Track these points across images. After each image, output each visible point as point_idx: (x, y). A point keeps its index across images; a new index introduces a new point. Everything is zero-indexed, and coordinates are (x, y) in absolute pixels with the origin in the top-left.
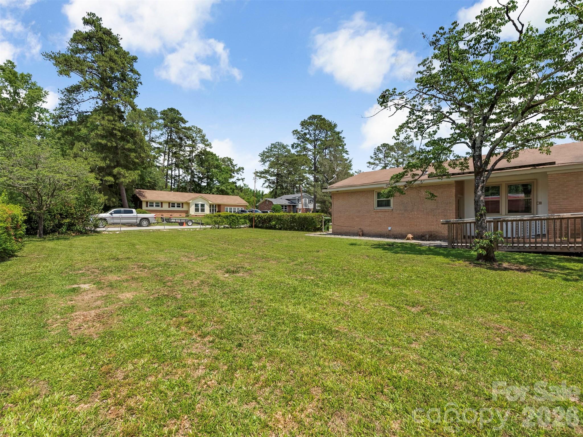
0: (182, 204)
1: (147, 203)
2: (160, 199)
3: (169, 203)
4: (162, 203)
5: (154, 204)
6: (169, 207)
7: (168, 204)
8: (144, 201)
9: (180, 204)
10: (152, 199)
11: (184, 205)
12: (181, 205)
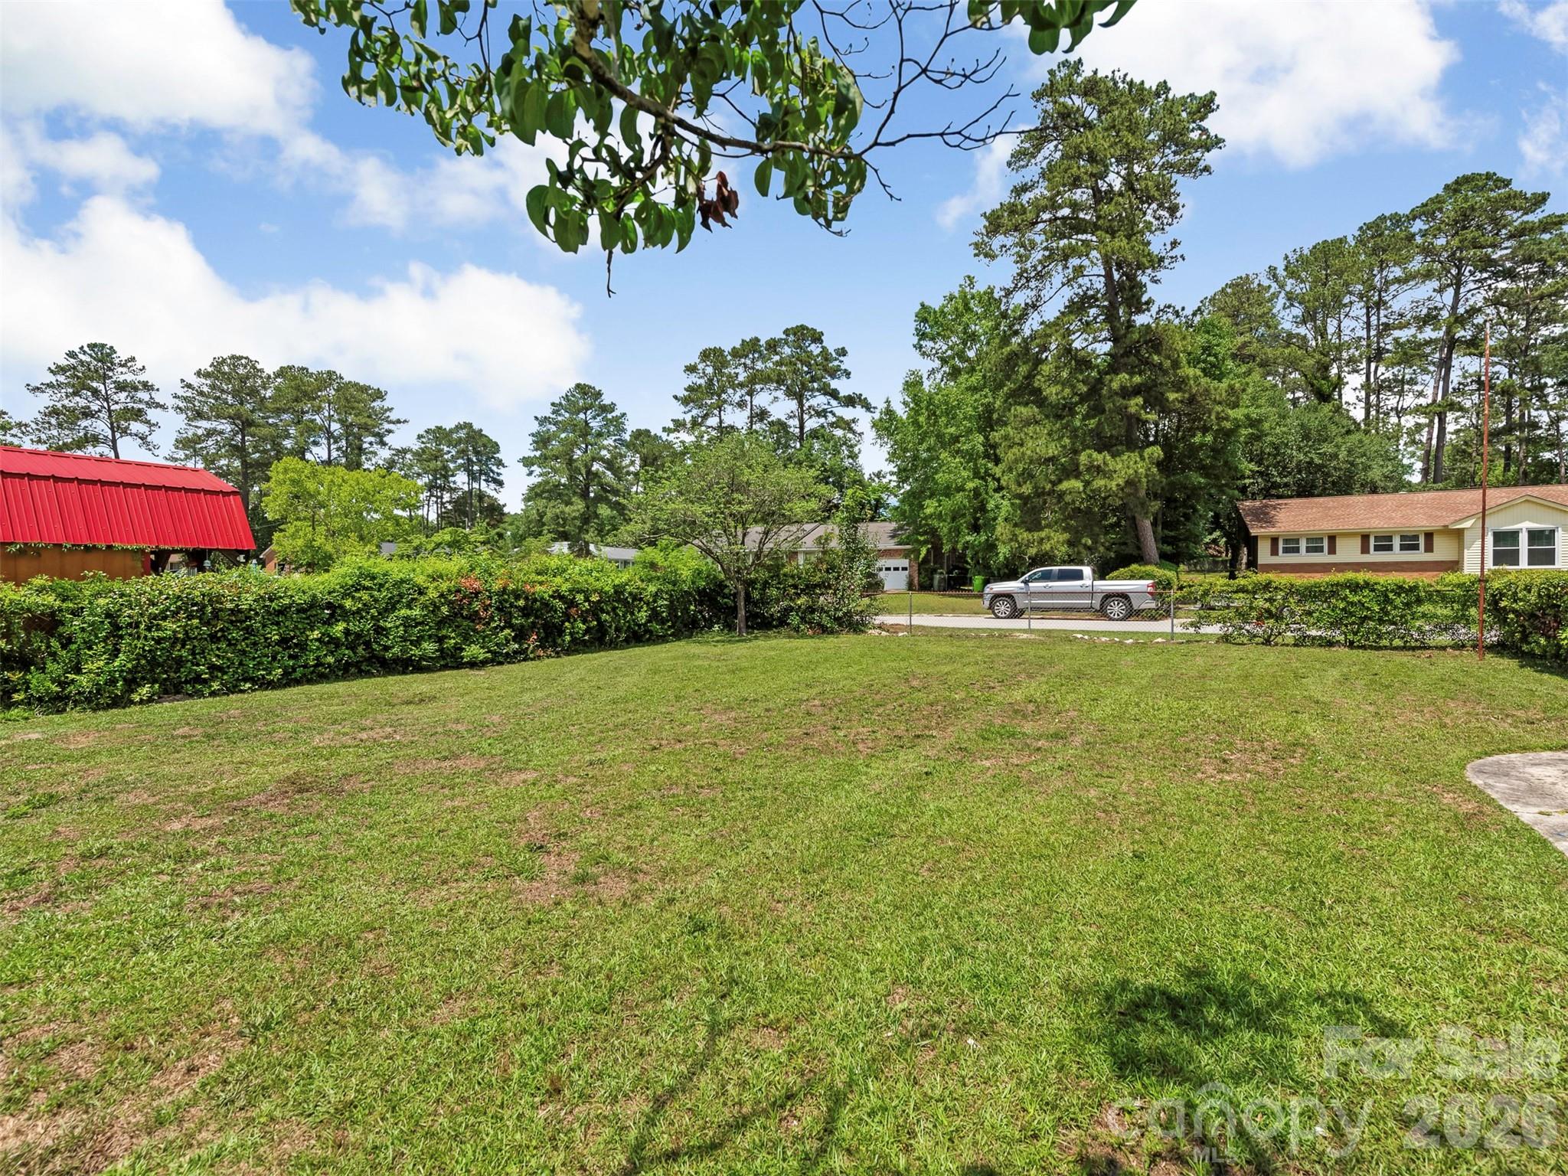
0: (1429, 536)
1: (1274, 541)
2: (1327, 526)
3: (1365, 538)
4: (1332, 539)
5: (1303, 545)
6: (1365, 550)
7: (1357, 543)
8: (1264, 537)
9: (1416, 537)
10: (1292, 528)
11: (1437, 541)
12: (1422, 542)
